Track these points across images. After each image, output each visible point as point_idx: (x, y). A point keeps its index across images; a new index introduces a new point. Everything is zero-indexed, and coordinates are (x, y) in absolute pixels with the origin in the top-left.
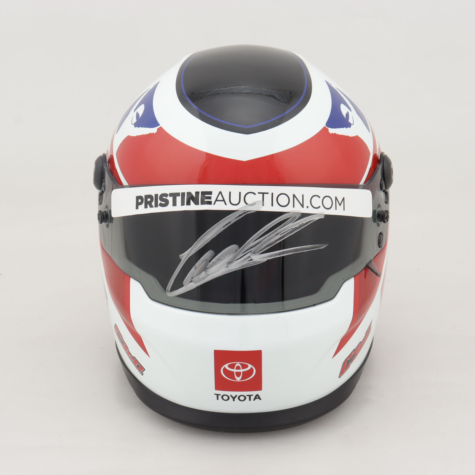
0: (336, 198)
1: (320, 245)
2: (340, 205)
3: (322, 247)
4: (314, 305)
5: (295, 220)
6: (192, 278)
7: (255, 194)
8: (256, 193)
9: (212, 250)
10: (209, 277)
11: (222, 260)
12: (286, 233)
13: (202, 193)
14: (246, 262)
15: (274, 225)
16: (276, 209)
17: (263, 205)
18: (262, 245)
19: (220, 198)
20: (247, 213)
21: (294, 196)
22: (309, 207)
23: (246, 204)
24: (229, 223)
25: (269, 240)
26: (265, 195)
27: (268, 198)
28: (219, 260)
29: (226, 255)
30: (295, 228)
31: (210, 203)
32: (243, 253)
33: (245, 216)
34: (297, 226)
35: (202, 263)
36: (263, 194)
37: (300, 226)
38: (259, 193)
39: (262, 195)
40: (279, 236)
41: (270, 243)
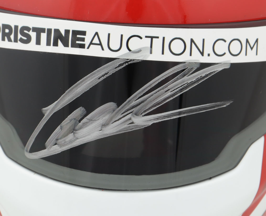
0: (247, 41)
1: (222, 102)
2: (252, 48)
3: (225, 105)
4: (210, 178)
5: (191, 72)
6: (57, 140)
7: (141, 38)
8: (143, 37)
9: (83, 107)
10: (78, 140)
11: (96, 120)
12: (179, 89)
13: (73, 31)
14: (126, 126)
15: (164, 79)
16: (168, 57)
17: (151, 53)
18: (147, 104)
19: (96, 41)
20: (129, 63)
21: (192, 41)
22: (210, 55)
23: (130, 50)
24: (107, 74)
25: (156, 98)
26: (154, 39)
27: (157, 43)
28: (91, 120)
29: (101, 115)
30: (190, 82)
31: (82, 46)
32: (122, 114)
33: (126, 65)
34: (193, 80)
35: (69, 123)
36: (152, 38)
37: (197, 79)
38: (146, 37)
39: (150, 39)
40: (169, 94)
41: (158, 102)
